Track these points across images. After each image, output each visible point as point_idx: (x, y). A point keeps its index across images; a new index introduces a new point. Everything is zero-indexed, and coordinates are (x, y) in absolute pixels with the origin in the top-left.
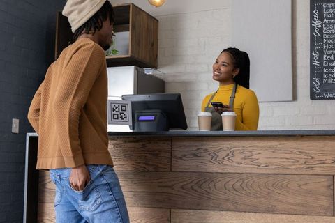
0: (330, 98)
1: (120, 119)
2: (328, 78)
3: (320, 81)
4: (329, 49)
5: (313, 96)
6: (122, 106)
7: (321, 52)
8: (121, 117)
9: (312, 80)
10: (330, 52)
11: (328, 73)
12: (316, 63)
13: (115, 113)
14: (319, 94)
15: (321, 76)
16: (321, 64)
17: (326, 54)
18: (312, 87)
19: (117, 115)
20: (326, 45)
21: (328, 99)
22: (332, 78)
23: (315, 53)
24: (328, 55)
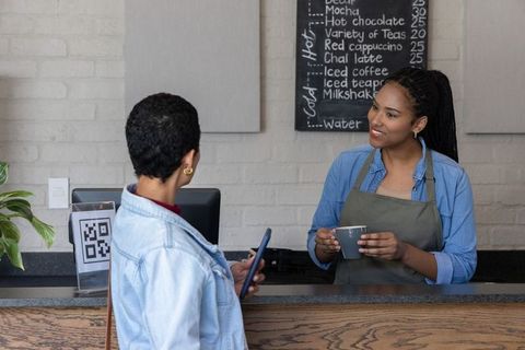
0: (335, 130)
1: (99, 257)
2: (333, 89)
3: (316, 94)
4: (335, 28)
5: (301, 124)
6: (100, 225)
7: (320, 33)
8: (101, 252)
9: (299, 91)
10: (338, 34)
11: (333, 79)
12: (310, 55)
14: (314, 121)
15: (318, 82)
16: (320, 58)
17: (331, 37)
18: (300, 105)
19: (93, 246)
20: (330, 18)
21: (332, 130)
22: (341, 89)
23: (309, 34)
24: (333, 40)
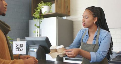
6: (21, 44)
8: (20, 50)
13: (17, 48)
